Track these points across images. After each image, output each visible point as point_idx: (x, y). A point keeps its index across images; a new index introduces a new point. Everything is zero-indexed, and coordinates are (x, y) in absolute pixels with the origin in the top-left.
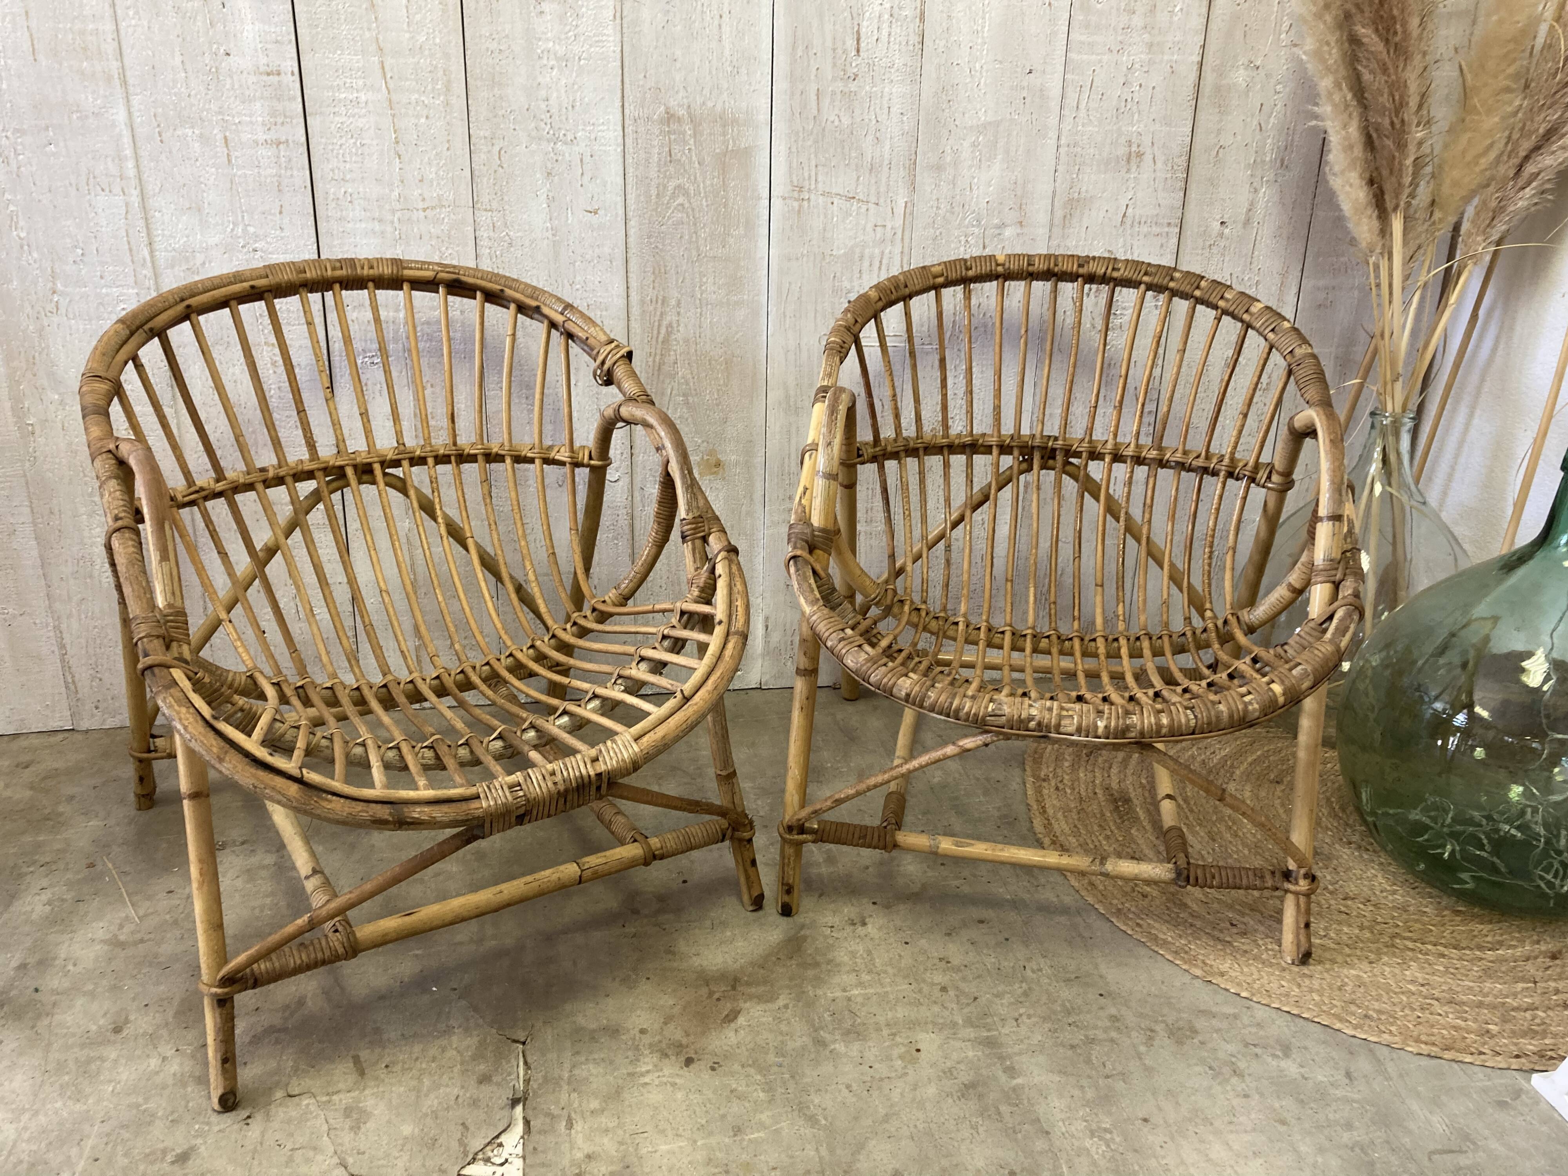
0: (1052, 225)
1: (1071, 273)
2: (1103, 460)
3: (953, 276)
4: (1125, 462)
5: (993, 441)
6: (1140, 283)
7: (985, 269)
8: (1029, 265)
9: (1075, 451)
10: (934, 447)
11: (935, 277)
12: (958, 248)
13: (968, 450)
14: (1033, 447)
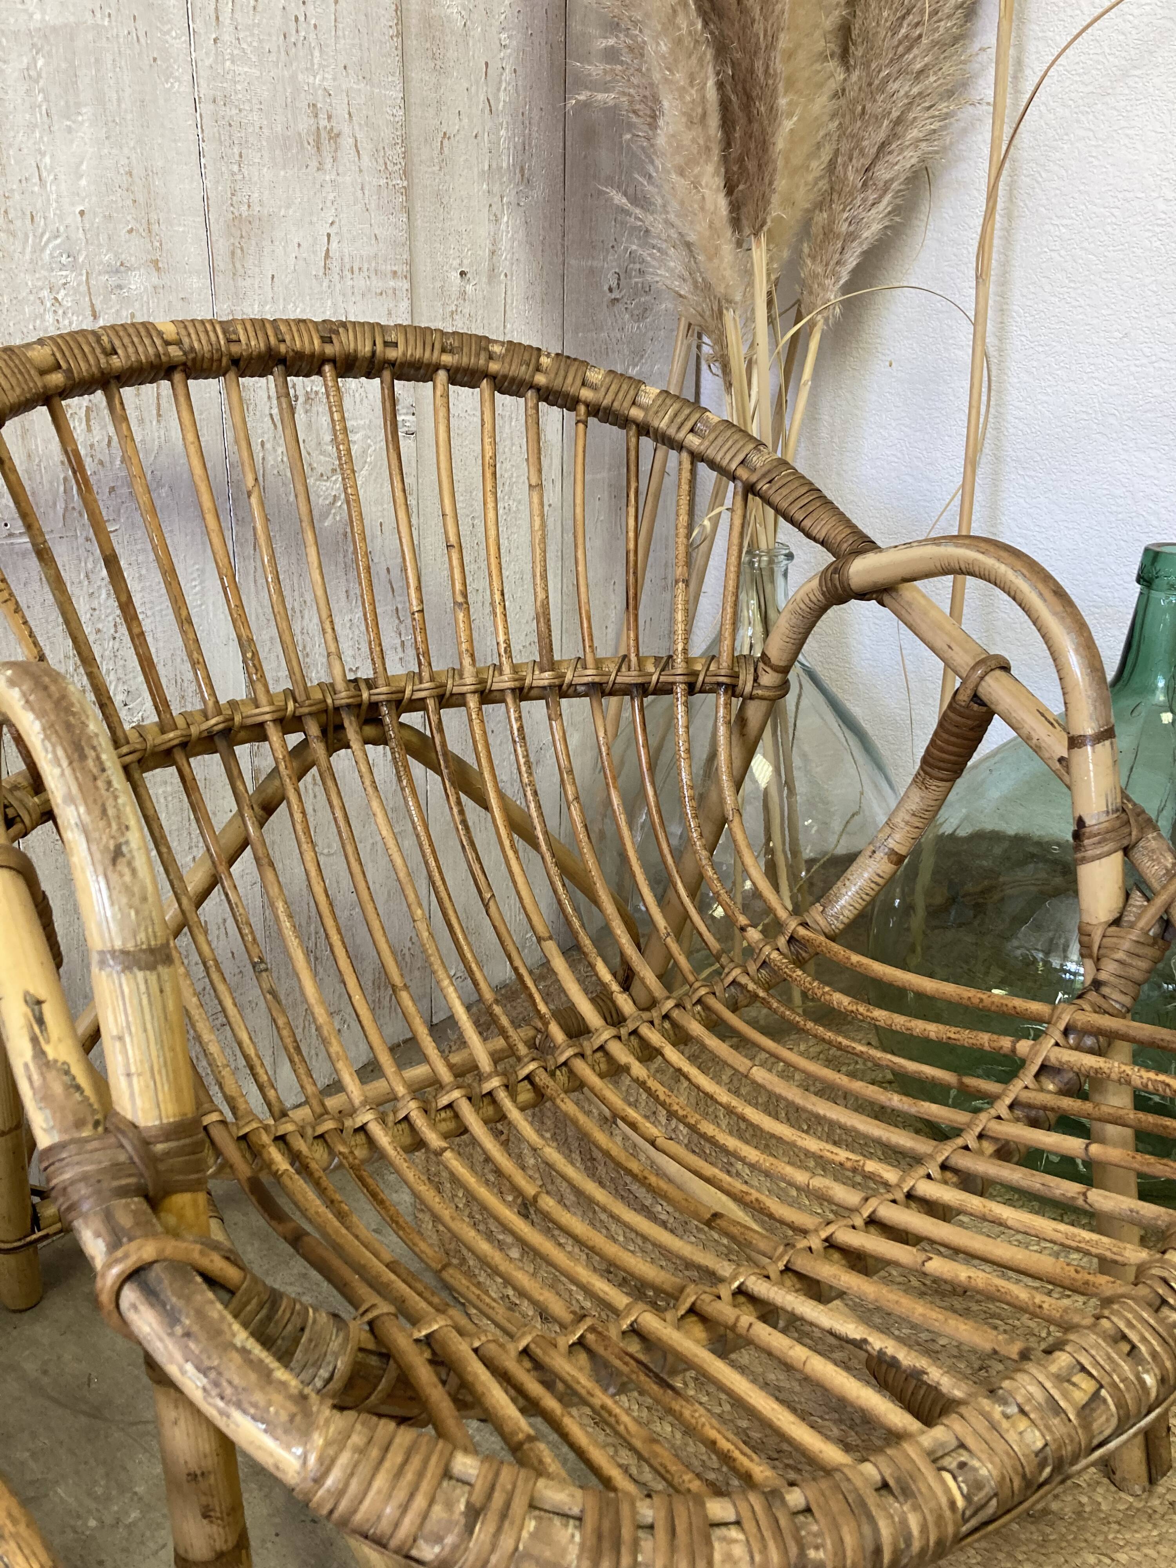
0: (213, 270)
1: (313, 355)
2: (464, 704)
3: (82, 368)
4: (503, 701)
5: (265, 712)
6: (437, 367)
7: (146, 352)
8: (229, 341)
9: (411, 700)
10: (154, 754)
11: (43, 372)
12: (42, 317)
13: (220, 743)
14: (337, 709)
